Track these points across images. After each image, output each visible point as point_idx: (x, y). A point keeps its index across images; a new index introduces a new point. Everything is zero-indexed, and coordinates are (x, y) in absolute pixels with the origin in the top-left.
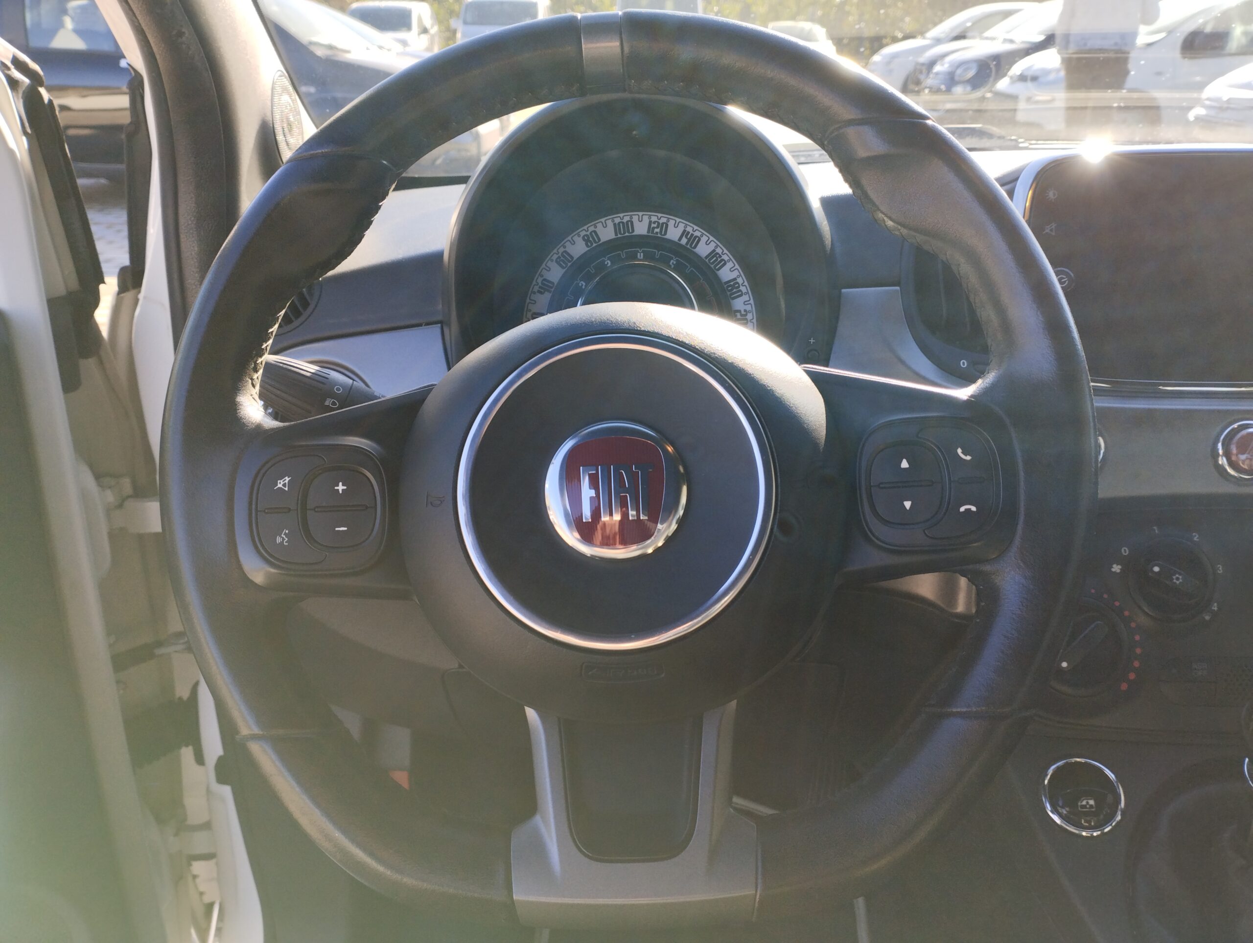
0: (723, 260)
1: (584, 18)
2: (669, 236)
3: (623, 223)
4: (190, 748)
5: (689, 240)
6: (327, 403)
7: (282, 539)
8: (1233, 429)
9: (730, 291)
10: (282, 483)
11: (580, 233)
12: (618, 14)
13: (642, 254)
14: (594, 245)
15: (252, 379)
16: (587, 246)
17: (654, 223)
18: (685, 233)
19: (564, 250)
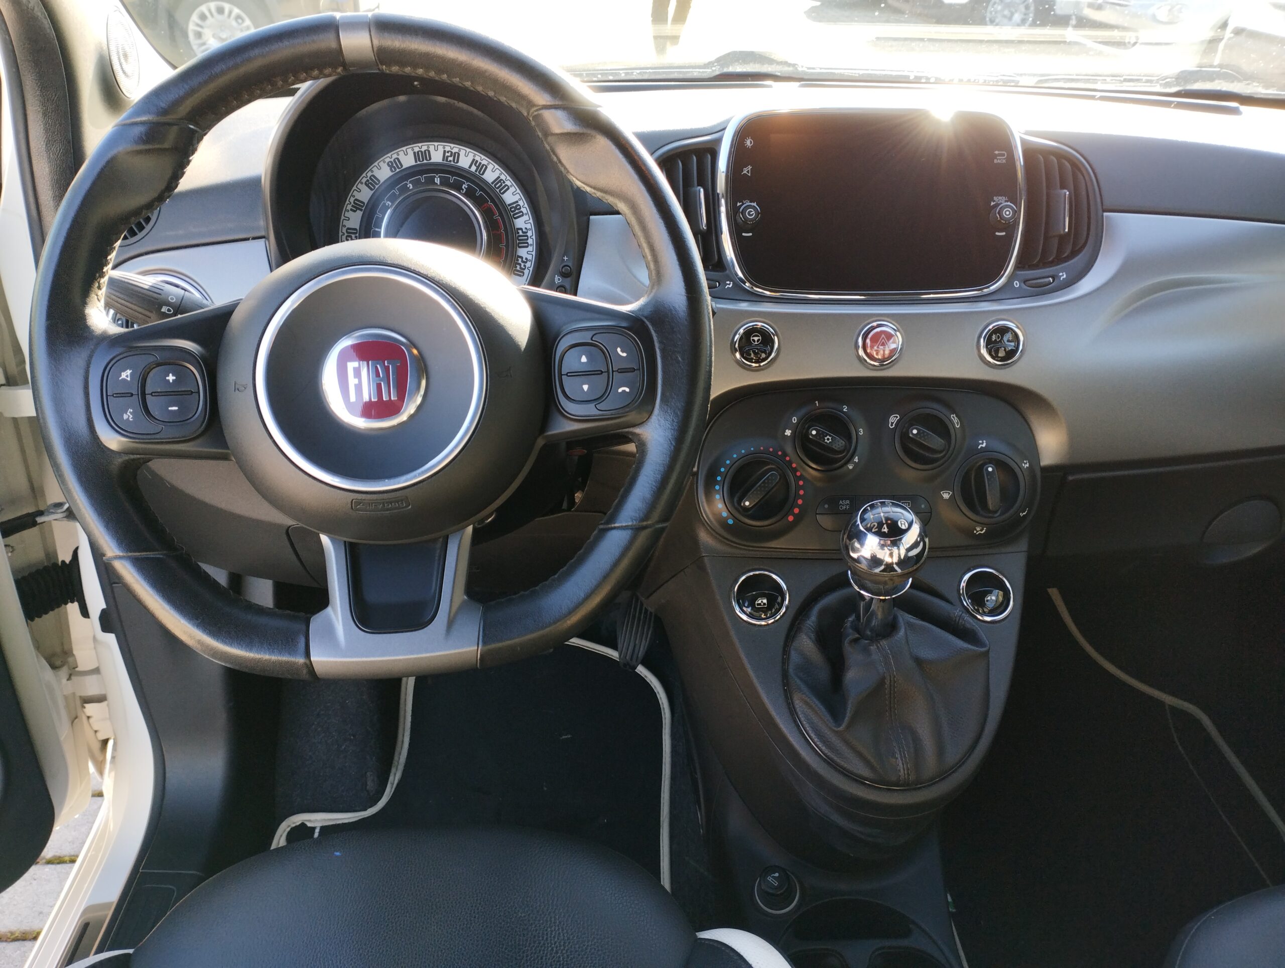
0: (506, 185)
1: (342, 17)
2: (461, 164)
3: (421, 152)
4: (76, 604)
5: (478, 167)
6: (163, 310)
7: (128, 416)
8: (872, 327)
9: (512, 212)
10: (125, 375)
11: (385, 160)
12: (367, 16)
13: (439, 179)
14: (398, 170)
15: (97, 295)
16: (392, 171)
17: (448, 152)
18: (474, 162)
19: (372, 174)
